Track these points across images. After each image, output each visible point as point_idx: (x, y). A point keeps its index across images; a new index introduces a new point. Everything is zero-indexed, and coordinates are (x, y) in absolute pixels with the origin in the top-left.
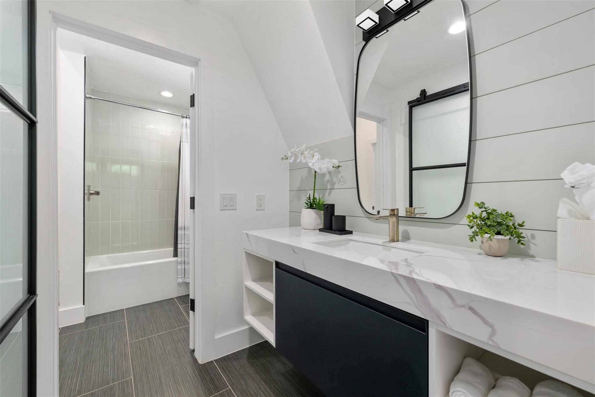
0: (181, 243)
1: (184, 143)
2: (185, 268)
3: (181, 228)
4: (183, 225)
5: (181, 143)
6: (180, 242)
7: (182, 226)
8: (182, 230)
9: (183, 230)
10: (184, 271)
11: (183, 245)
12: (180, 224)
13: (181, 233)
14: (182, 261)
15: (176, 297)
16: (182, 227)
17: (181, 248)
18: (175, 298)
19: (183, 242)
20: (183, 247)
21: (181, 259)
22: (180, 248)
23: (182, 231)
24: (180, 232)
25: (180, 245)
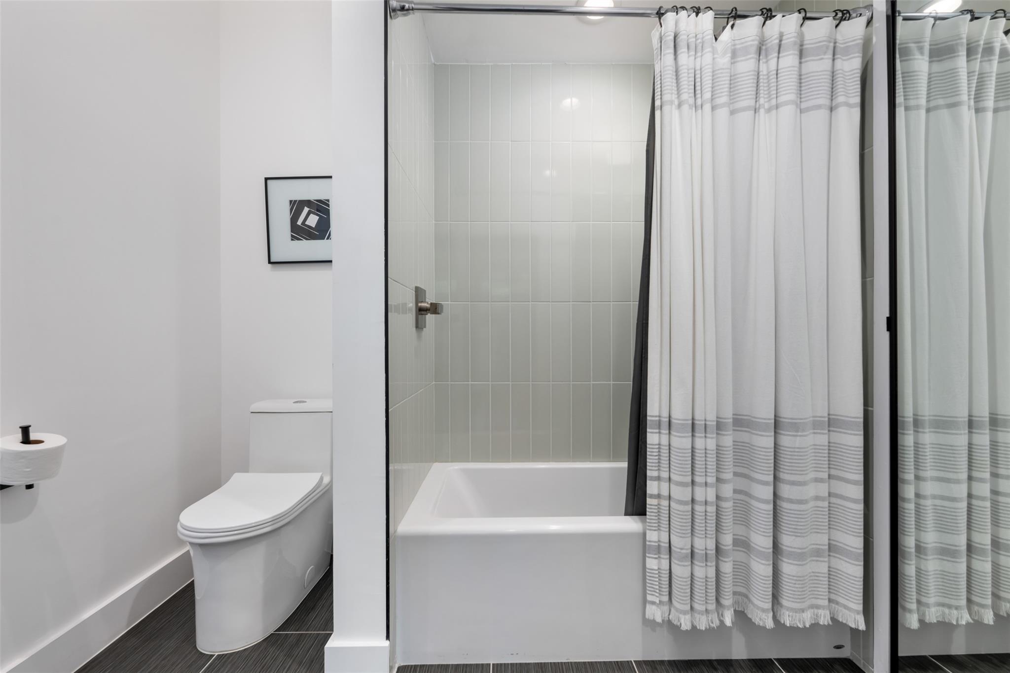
0: (658, 479)
1: (666, 108)
2: (670, 569)
3: (659, 425)
4: (665, 414)
5: (658, 113)
6: (655, 474)
7: (659, 416)
8: (659, 428)
9: (665, 431)
10: (668, 575)
11: (665, 486)
12: (654, 409)
13: (657, 442)
14: (662, 544)
15: (636, 661)
16: (663, 419)
17: (659, 496)
18: (634, 661)
19: (665, 475)
20: (665, 493)
21: (659, 536)
22: (652, 496)
23: (660, 433)
24: (652, 438)
25: (656, 483)
